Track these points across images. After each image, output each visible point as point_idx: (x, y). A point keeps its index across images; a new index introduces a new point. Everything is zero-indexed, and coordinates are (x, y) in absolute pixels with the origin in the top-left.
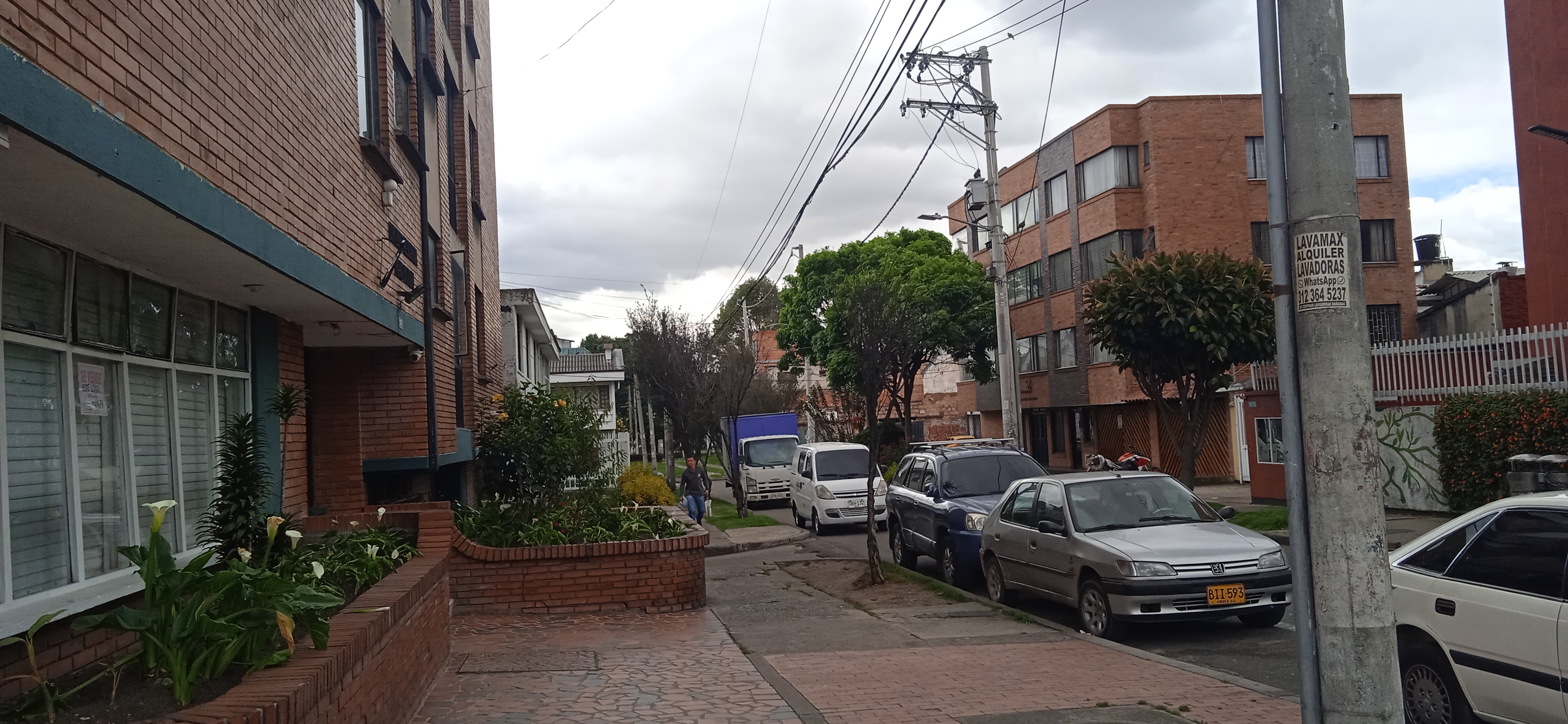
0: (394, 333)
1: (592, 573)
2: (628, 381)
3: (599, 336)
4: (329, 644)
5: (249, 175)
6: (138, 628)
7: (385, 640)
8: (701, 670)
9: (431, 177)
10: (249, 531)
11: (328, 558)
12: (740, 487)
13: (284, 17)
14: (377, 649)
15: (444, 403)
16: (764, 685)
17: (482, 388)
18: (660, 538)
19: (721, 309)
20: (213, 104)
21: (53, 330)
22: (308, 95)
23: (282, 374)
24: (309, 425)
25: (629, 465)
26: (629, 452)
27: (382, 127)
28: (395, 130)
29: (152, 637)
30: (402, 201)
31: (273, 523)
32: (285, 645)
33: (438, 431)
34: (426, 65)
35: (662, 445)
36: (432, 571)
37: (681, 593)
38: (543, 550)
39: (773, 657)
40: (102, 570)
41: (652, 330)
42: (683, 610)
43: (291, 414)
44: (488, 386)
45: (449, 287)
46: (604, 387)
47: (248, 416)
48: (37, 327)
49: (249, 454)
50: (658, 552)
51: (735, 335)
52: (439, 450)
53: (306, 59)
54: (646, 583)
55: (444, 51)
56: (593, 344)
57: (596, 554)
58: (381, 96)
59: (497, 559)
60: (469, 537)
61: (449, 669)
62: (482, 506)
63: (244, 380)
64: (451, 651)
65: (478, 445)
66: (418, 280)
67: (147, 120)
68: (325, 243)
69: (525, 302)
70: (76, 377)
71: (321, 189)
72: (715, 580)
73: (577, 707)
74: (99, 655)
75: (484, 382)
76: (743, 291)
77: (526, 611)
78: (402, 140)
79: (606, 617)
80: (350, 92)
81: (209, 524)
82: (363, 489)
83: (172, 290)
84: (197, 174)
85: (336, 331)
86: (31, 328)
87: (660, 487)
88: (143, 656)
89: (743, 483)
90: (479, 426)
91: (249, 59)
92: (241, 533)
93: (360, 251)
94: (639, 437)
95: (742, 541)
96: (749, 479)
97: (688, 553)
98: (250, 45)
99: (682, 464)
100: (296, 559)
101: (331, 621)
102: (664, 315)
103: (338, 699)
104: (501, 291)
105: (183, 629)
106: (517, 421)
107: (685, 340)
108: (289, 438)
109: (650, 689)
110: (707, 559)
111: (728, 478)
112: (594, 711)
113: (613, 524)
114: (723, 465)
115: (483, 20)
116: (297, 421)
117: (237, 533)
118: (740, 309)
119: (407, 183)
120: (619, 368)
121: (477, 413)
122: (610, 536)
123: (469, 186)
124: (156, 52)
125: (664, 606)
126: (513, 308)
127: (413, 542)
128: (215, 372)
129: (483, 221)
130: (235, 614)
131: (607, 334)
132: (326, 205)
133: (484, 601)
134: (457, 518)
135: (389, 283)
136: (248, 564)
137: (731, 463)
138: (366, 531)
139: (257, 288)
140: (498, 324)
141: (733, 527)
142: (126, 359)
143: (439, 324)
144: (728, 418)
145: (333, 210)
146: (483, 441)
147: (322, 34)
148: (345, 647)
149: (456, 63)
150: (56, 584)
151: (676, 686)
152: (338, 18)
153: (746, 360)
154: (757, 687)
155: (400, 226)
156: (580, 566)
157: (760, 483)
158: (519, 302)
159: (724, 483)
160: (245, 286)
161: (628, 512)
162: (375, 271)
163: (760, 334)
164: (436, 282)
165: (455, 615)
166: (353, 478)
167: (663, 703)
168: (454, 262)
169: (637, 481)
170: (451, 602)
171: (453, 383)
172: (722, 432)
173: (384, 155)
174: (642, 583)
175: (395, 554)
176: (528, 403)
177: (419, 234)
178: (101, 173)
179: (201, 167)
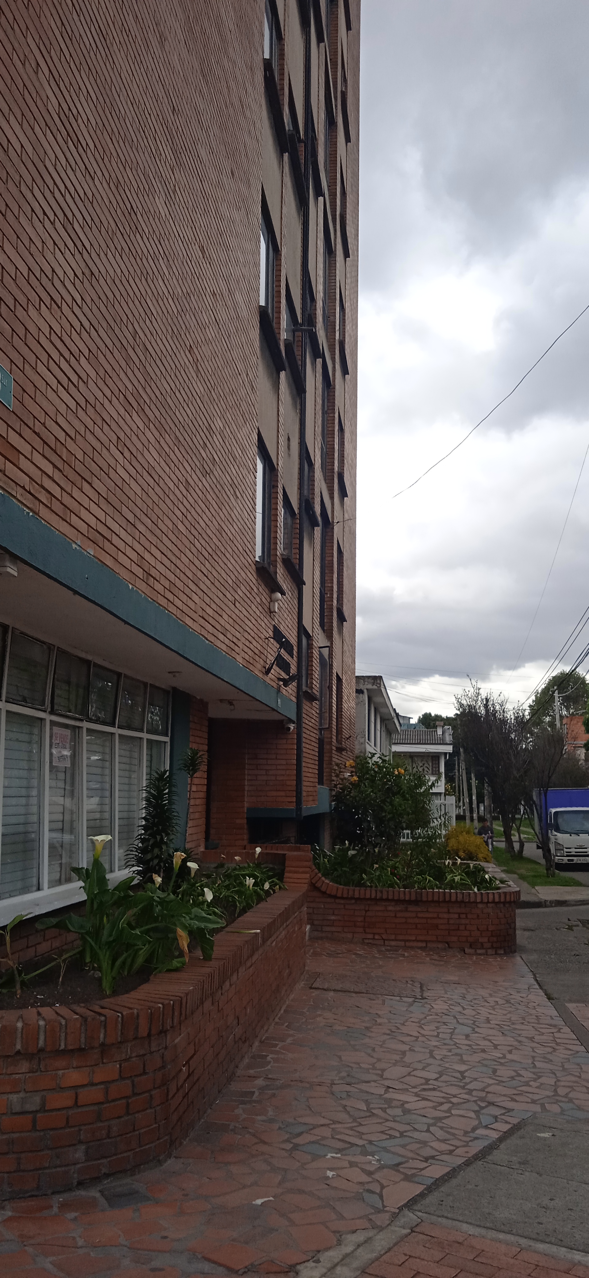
0: (273, 710)
1: (420, 915)
2: (455, 753)
3: (433, 715)
4: (213, 956)
5: (176, 591)
6: (79, 931)
7: (255, 958)
8: (510, 1009)
9: (306, 589)
10: (161, 860)
11: (217, 885)
12: (549, 850)
13: (206, 473)
14: (249, 964)
15: (309, 765)
16: (566, 1030)
17: (339, 754)
18: (478, 890)
19: (536, 696)
20: (154, 540)
21: (38, 704)
22: (221, 530)
23: (191, 739)
24: (209, 779)
25: (454, 824)
26: (453, 813)
27: (272, 552)
28: (282, 555)
29: (89, 940)
30: (284, 608)
31: (179, 857)
32: (182, 954)
33: (304, 788)
34: (307, 504)
35: (482, 808)
36: (293, 902)
37: (495, 939)
38: (381, 892)
39: (574, 1005)
40: (59, 882)
41: (476, 713)
42: (496, 954)
43: (195, 771)
44: (343, 753)
45: (316, 675)
46: (435, 757)
47: (165, 772)
48: (28, 700)
49: (165, 801)
50: (476, 902)
51: (548, 719)
52: (303, 803)
53: (220, 504)
54: (466, 927)
55: (321, 493)
56: (428, 721)
57: (424, 899)
58: (273, 529)
59: (345, 896)
60: (323, 875)
61: (304, 984)
62: (335, 850)
63: (165, 742)
64: (306, 968)
65: (334, 801)
66: (293, 670)
67: (108, 553)
68: (227, 641)
69: (375, 687)
70: (51, 737)
71: (226, 601)
72: (525, 930)
73: (404, 1030)
74: (54, 946)
75: (340, 750)
76: (555, 682)
77: (367, 941)
78: (287, 562)
79: (431, 953)
80: (251, 527)
81: (134, 853)
82: (246, 831)
83: (119, 675)
84: (140, 592)
85: (232, 707)
86: (23, 701)
87: (479, 845)
88: (82, 953)
89: (552, 847)
90: (336, 786)
91: (181, 506)
92: (156, 861)
93: (252, 647)
94: (463, 800)
95: (549, 898)
96: (557, 844)
97: (502, 905)
98: (182, 496)
99: (499, 826)
100: (194, 885)
101: (216, 938)
102: (487, 700)
103: (218, 1001)
104: (357, 677)
105: (110, 935)
106: (364, 784)
107: (504, 721)
108: (194, 788)
109: (466, 1021)
110: (518, 911)
111: (538, 841)
112: (418, 1035)
113: (440, 874)
114: (534, 830)
115: (352, 467)
116: (201, 777)
117: (153, 861)
118: (552, 696)
119: (289, 594)
120: (448, 742)
121: (333, 775)
122: (436, 885)
123: (335, 596)
124: (117, 504)
125: (480, 949)
126: (365, 691)
127: (281, 877)
128: (145, 736)
129: (345, 623)
130: (147, 927)
131: (439, 713)
132: (229, 612)
133: (333, 929)
134: (315, 858)
135: (272, 671)
136: (159, 888)
137: (541, 829)
138: (246, 865)
139: (177, 674)
140: (353, 704)
141: (542, 884)
142: (86, 725)
143: (308, 703)
144: (540, 790)
145: (234, 616)
146: (337, 798)
147: (233, 485)
148: (225, 961)
149: (330, 501)
150: (28, 890)
151: (488, 1021)
152: (245, 472)
153: (557, 740)
154: (559, 1031)
155: (282, 627)
156: (412, 908)
157: (566, 848)
158: (370, 686)
159: (534, 845)
160: (169, 672)
161: (452, 865)
162: (262, 662)
163: (569, 719)
164: (307, 670)
165: (311, 939)
166: (238, 821)
167: (476, 1035)
168: (321, 655)
169: (461, 838)
170: (308, 927)
171: (317, 750)
172: (534, 802)
173: (272, 574)
174: (462, 927)
175: (267, 886)
176: (374, 770)
177: (296, 634)
178: (76, 592)
179: (142, 586)
